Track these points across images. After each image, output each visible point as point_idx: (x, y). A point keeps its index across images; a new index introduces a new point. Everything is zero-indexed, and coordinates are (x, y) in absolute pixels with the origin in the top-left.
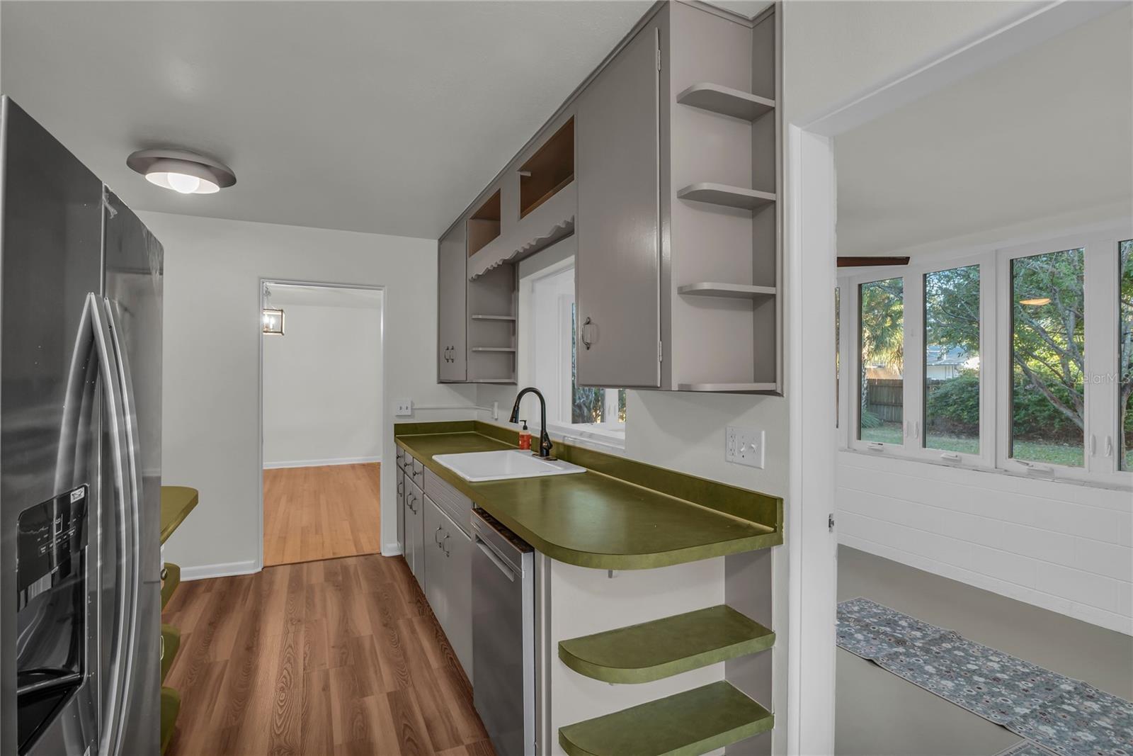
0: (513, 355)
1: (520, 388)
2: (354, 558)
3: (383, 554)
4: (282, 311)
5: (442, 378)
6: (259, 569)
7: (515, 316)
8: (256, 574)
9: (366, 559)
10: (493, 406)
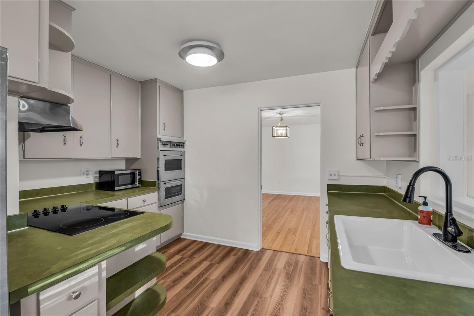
0: (414, 137)
1: (422, 165)
2: (305, 256)
3: (320, 259)
4: (287, 126)
5: (360, 157)
6: (259, 250)
7: (416, 104)
8: (257, 251)
9: (310, 259)
10: (397, 178)
